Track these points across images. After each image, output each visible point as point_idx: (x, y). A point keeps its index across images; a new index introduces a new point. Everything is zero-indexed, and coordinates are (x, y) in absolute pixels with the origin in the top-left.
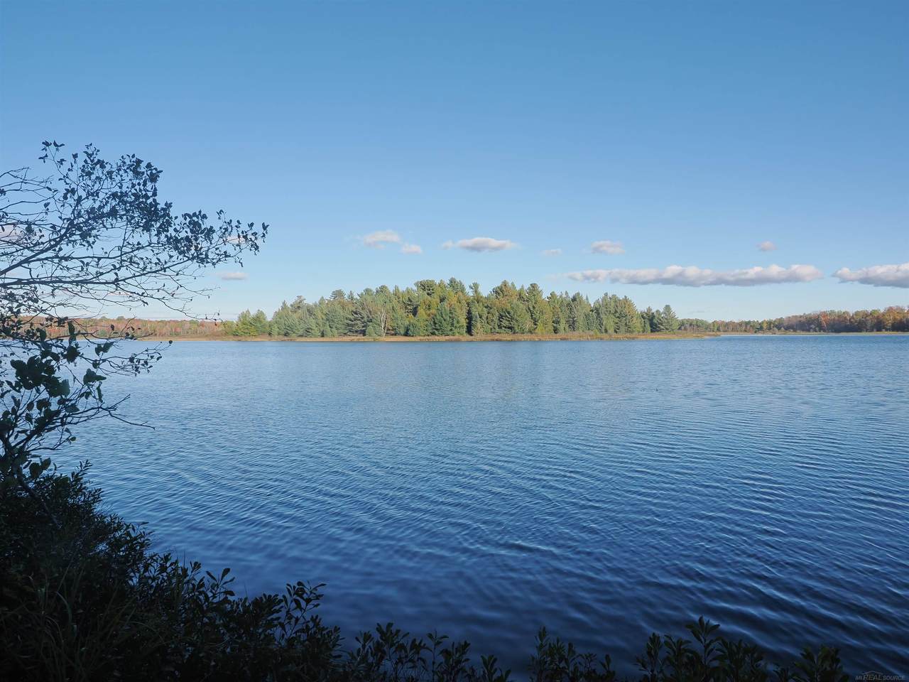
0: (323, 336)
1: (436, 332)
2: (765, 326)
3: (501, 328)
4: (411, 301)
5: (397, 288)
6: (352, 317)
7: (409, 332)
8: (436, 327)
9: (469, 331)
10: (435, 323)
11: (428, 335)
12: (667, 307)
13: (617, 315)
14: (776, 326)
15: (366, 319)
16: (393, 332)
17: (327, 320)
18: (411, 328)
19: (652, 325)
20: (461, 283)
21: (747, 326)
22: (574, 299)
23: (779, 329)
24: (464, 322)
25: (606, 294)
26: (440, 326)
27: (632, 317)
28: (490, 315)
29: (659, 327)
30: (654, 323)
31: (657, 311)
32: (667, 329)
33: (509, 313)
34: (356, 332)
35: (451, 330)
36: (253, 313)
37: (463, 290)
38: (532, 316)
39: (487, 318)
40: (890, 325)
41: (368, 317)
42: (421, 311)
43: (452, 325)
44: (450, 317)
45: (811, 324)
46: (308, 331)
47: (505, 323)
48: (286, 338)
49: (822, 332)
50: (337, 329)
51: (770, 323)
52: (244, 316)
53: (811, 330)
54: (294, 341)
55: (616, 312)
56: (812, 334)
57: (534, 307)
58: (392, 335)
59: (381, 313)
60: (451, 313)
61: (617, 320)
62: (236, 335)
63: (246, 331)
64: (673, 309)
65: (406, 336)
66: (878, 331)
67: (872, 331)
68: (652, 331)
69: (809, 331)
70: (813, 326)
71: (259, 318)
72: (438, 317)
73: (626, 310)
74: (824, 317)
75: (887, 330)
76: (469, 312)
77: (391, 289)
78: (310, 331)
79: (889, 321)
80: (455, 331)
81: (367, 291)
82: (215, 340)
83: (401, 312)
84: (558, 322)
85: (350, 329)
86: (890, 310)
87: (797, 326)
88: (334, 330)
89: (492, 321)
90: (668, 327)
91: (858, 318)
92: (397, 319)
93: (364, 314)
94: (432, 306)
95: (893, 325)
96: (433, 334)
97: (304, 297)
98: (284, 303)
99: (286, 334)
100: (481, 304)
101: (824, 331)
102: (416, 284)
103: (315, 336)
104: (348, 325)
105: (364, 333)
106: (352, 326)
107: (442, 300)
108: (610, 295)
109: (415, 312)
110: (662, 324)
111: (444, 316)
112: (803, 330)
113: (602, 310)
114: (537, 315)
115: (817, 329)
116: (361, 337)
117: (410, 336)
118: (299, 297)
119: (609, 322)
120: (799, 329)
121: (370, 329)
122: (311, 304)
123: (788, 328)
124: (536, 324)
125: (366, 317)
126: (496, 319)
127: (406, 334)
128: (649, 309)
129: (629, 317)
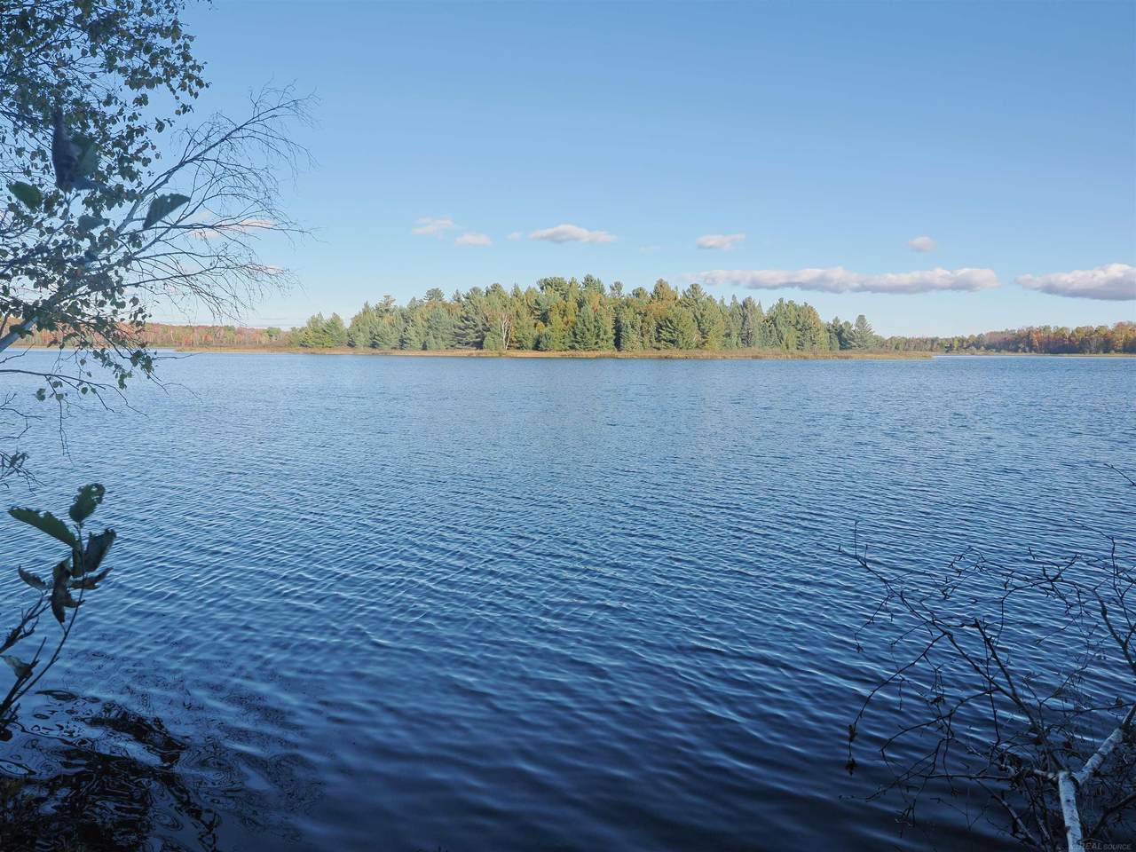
0: (424, 348)
1: (577, 346)
2: (956, 344)
3: (660, 341)
4: (539, 305)
5: (516, 288)
6: (461, 324)
7: (541, 345)
8: (577, 339)
9: (617, 344)
10: (575, 334)
11: (565, 350)
12: (861, 318)
13: (799, 327)
14: (973, 344)
15: (481, 327)
16: (517, 345)
17: (429, 327)
18: (543, 339)
19: (841, 339)
20: (599, 282)
21: (933, 344)
22: (745, 305)
23: (978, 348)
24: (611, 333)
25: (781, 300)
26: (582, 338)
27: (818, 330)
28: (645, 325)
29: (849, 344)
30: (842, 338)
31: (846, 323)
32: (859, 346)
33: (671, 322)
34: (467, 344)
35: (597, 343)
36: (327, 317)
37: (602, 291)
38: (699, 326)
39: (641, 328)
40: (1121, 345)
41: (484, 324)
42: (555, 317)
43: (598, 336)
44: (595, 327)
45: (1019, 343)
46: (403, 343)
47: (665, 334)
48: (374, 351)
49: (1033, 353)
50: (443, 340)
51: (962, 341)
52: (314, 321)
53: (1020, 350)
54: (390, 355)
55: (798, 322)
56: (1020, 356)
57: (702, 316)
58: (518, 348)
59: (502, 319)
60: (596, 321)
61: (799, 334)
62: (303, 345)
63: (318, 340)
64: (868, 320)
65: (537, 350)
66: (1105, 352)
67: (1097, 352)
68: (841, 349)
69: (1016, 351)
70: (1021, 345)
71: (335, 323)
72: (580, 326)
73: (811, 321)
74: (1037, 333)
75: (1116, 351)
76: (617, 321)
77: (508, 289)
78: (408, 341)
79: (1120, 340)
80: (601, 344)
81: (475, 290)
82: (281, 351)
83: (527, 320)
84: (728, 335)
85: (459, 340)
86: (1120, 326)
87: (1000, 344)
88: (439, 341)
89: (648, 331)
90: (861, 344)
91: (1080, 336)
92: (522, 327)
93: (478, 320)
94: (568, 312)
95: (1124, 345)
96: (572, 348)
97: (393, 297)
98: (366, 305)
99: (374, 346)
100: (632, 310)
101: (1036, 351)
102: (539, 283)
103: (414, 348)
104: (457, 335)
105: (479, 345)
106: (464, 336)
107: (580, 304)
108: (786, 301)
109: (545, 318)
110: (853, 340)
111: (587, 324)
112: (1009, 350)
113: (781, 320)
114: (705, 326)
115: (1027, 349)
116: (474, 351)
117: (542, 351)
118: (388, 297)
119: (790, 335)
120: (1005, 349)
121: (488, 341)
122: (405, 306)
123: (988, 348)
124: (704, 337)
125: (480, 324)
126: (652, 329)
127: (536, 347)
128: (836, 320)
129: (814, 330)
